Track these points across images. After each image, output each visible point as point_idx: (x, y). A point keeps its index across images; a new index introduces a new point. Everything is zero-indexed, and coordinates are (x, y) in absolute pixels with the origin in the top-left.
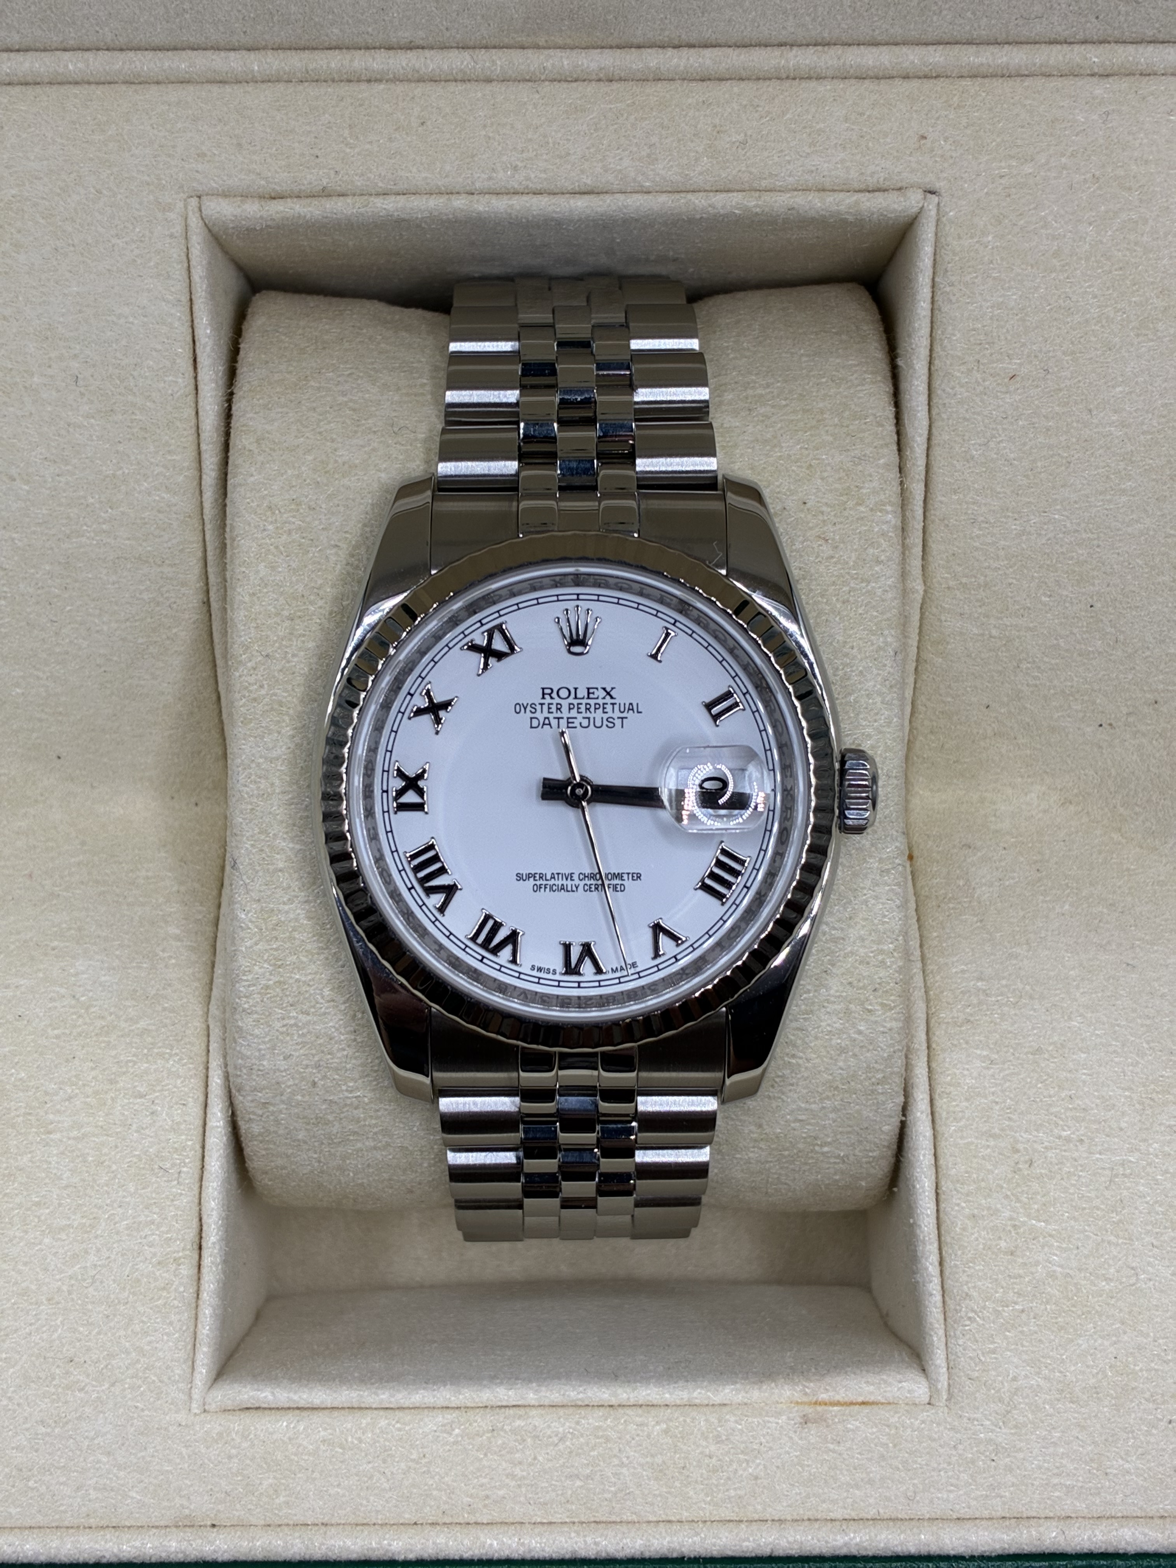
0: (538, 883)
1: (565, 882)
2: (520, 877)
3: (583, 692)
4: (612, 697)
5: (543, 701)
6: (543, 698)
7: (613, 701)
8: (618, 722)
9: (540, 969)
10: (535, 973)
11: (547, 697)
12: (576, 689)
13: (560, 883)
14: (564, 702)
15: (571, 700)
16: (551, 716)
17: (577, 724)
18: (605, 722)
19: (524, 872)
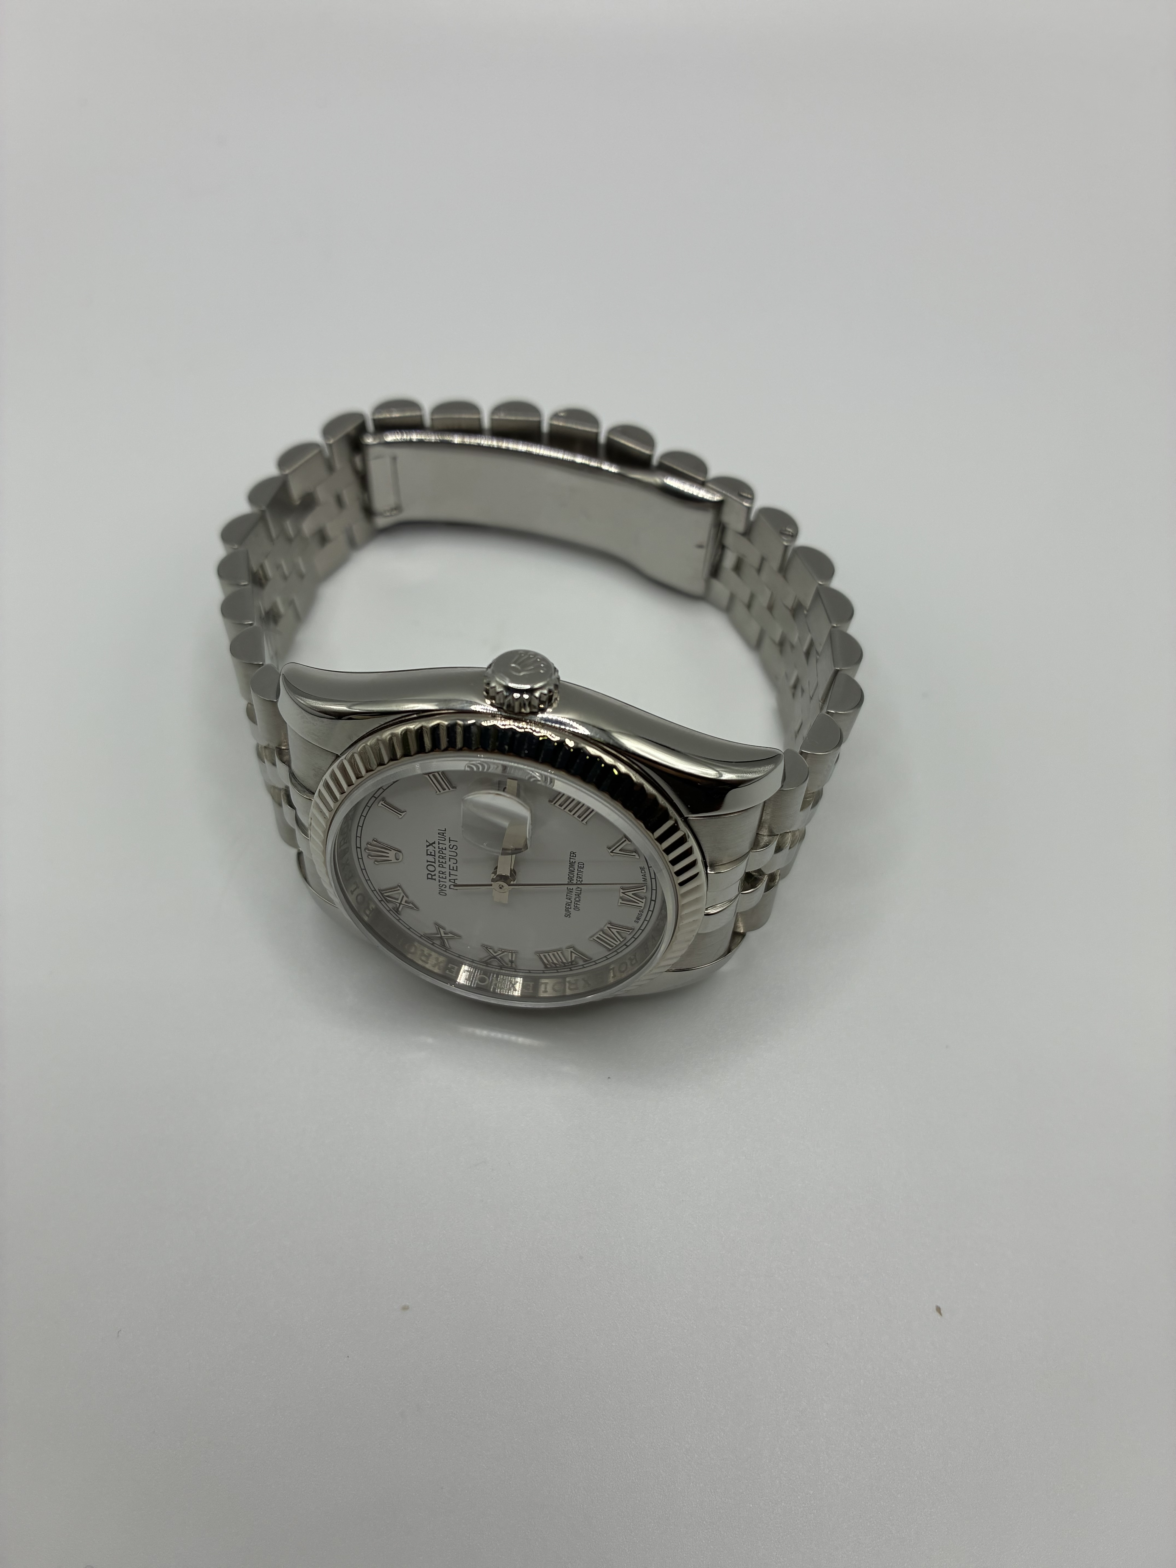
0: (573, 907)
1: (574, 893)
2: (568, 915)
3: (431, 859)
4: (434, 843)
5: (437, 880)
6: (435, 879)
7: (437, 843)
8: (452, 843)
9: (638, 918)
10: (641, 922)
11: (434, 877)
12: (428, 861)
13: (574, 896)
14: (438, 869)
15: (436, 865)
16: (448, 878)
17: (455, 866)
18: (453, 850)
19: (564, 913)
